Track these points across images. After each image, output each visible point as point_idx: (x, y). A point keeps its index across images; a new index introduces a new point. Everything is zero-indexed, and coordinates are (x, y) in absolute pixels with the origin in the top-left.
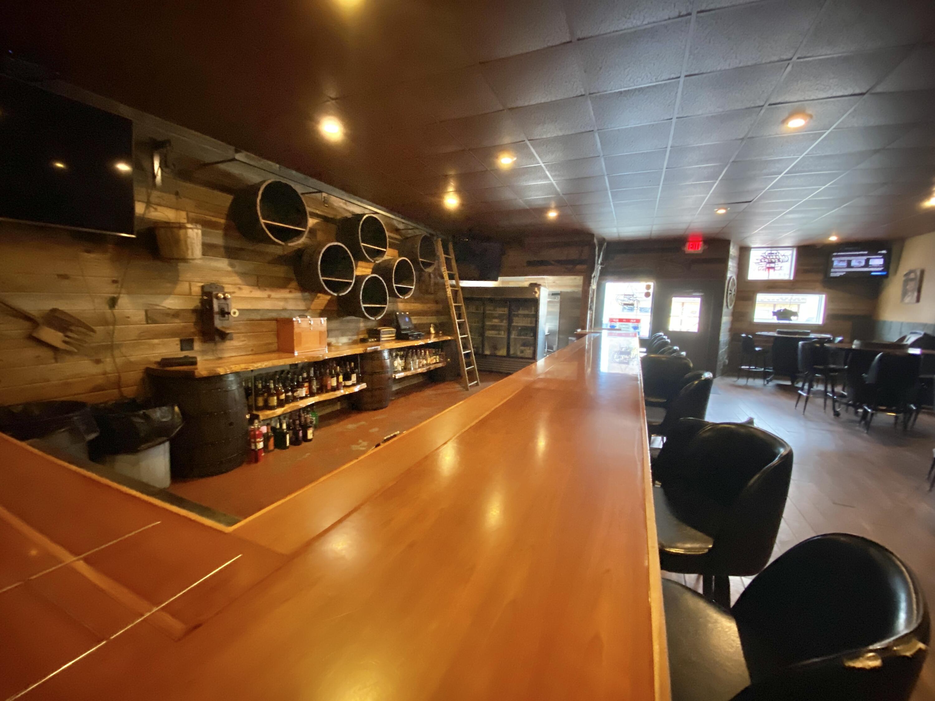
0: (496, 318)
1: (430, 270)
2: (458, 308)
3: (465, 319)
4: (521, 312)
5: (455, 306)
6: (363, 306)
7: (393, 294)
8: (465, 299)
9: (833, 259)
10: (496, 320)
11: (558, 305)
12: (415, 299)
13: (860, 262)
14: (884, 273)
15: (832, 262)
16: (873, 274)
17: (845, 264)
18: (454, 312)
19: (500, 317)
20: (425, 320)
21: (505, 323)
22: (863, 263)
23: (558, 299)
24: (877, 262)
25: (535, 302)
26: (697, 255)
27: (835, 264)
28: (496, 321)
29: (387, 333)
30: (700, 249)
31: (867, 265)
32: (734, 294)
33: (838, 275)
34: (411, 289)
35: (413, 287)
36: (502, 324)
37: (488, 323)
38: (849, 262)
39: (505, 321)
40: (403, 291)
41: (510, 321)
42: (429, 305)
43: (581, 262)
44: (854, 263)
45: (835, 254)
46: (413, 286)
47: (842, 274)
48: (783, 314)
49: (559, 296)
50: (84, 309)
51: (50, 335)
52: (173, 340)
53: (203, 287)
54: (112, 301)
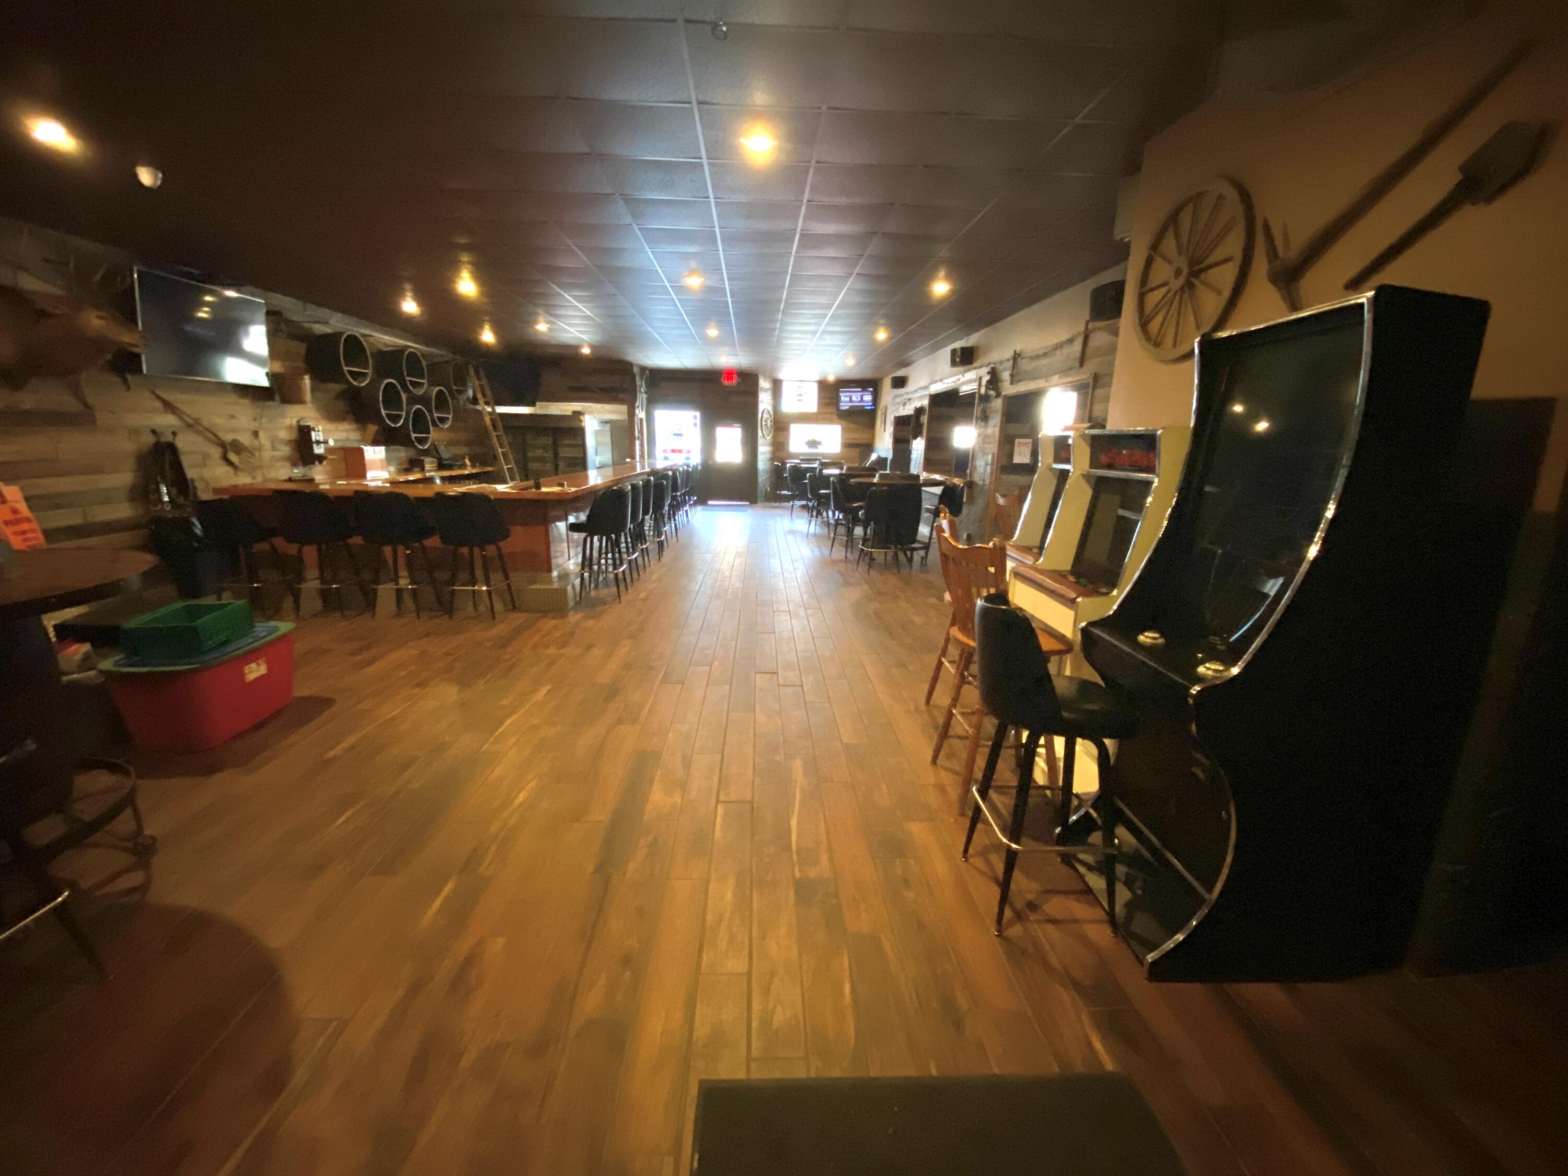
0: (540, 448)
1: (465, 397)
3: (507, 448)
4: (566, 442)
5: (496, 435)
6: (413, 435)
7: (435, 424)
8: (505, 428)
9: (841, 394)
10: (541, 451)
11: (609, 434)
12: (454, 427)
13: (857, 398)
14: (873, 407)
15: (840, 397)
16: (866, 408)
17: (848, 399)
19: (544, 447)
20: (459, 451)
21: (549, 455)
22: (859, 399)
23: (608, 427)
24: (868, 398)
25: (580, 432)
26: (731, 387)
27: (843, 398)
28: (539, 452)
29: (429, 464)
30: (734, 381)
31: (862, 400)
32: (771, 426)
33: (845, 408)
34: (447, 418)
35: (450, 416)
36: (546, 455)
37: (530, 454)
38: (851, 397)
39: (550, 452)
40: (442, 420)
41: (556, 454)
42: (465, 434)
43: (624, 391)
44: (854, 398)
45: (841, 390)
46: (449, 414)
47: (847, 407)
48: (813, 444)
49: (609, 425)
50: (245, 439)
51: (233, 457)
52: (287, 464)
53: (298, 422)
54: (256, 434)
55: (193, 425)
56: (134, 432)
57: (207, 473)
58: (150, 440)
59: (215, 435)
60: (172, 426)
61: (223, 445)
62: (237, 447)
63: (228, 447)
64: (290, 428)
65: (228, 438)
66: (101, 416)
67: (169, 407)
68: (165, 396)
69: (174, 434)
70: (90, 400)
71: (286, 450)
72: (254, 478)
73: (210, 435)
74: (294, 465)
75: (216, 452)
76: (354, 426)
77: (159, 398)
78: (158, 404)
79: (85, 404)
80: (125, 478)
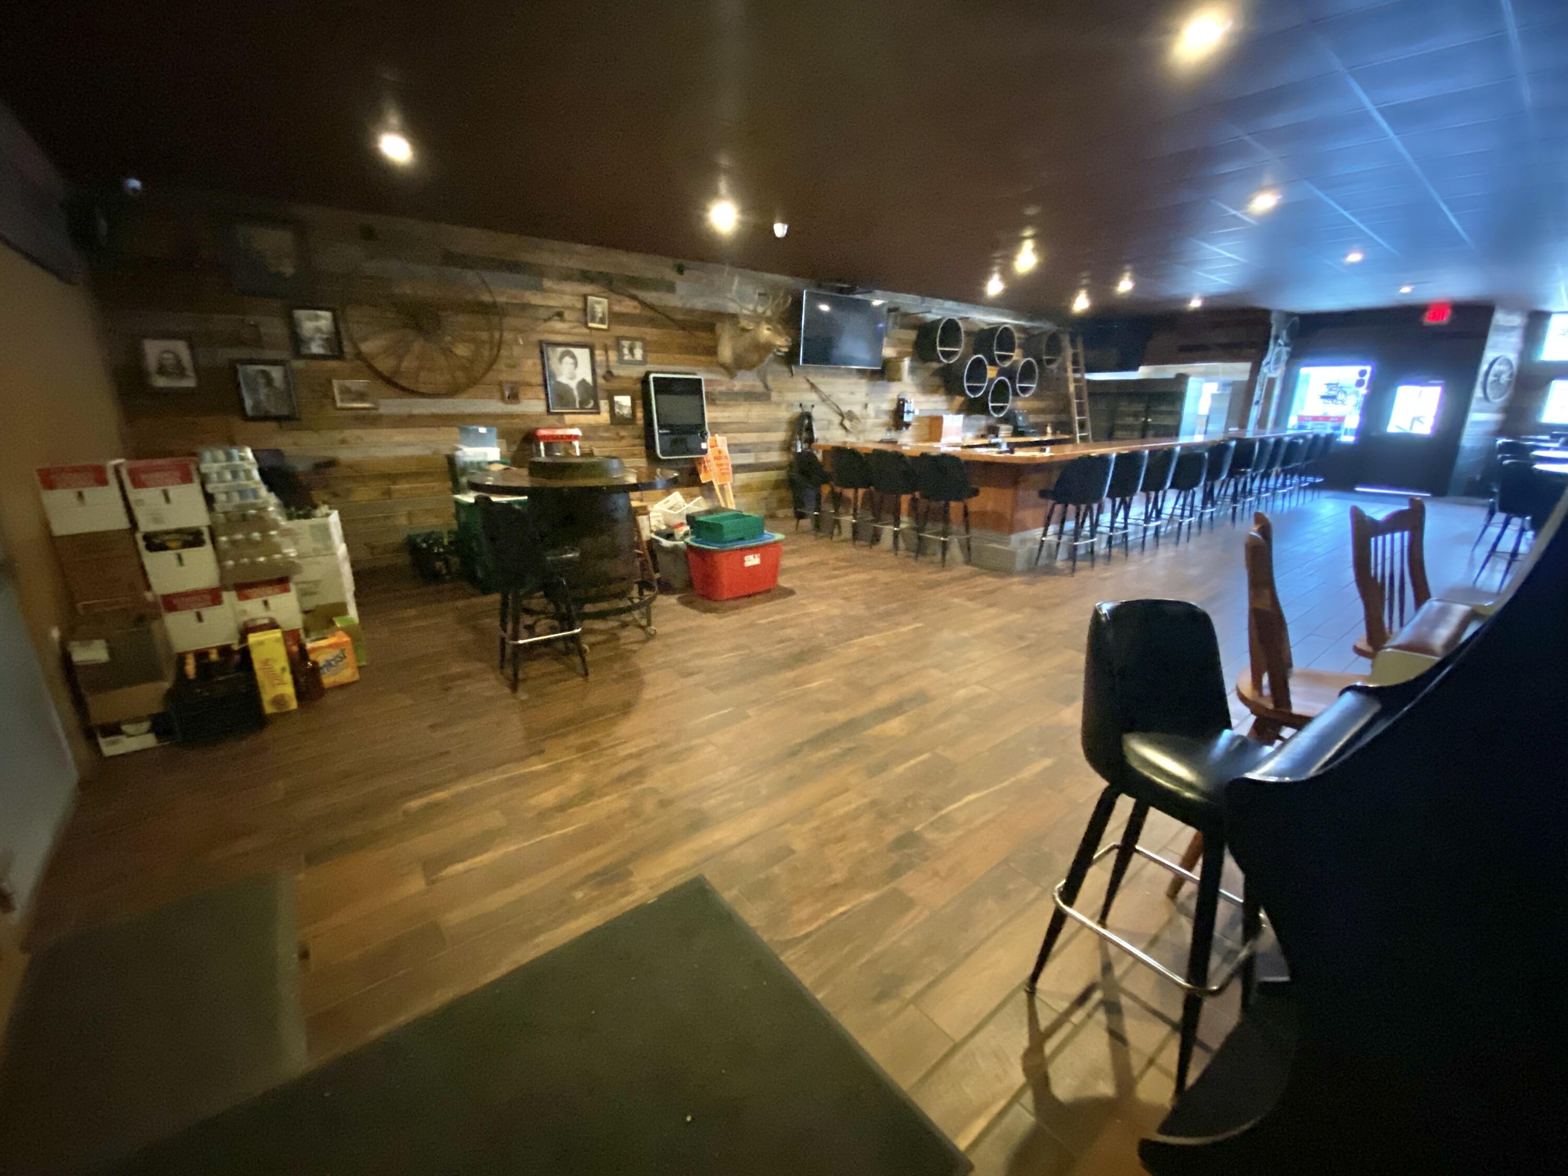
0: (1131, 415)
1: (1054, 366)
2: (1080, 406)
3: (1087, 417)
4: (1161, 408)
5: (1077, 403)
6: (990, 405)
7: (1015, 394)
8: (1091, 395)
12: (1036, 396)
18: (1075, 410)
19: (1133, 414)
20: (1040, 419)
21: (1139, 422)
23: (1229, 390)
25: (1182, 396)
26: (1440, 327)
28: (1130, 420)
30: (1445, 319)
35: (1034, 386)
40: (1024, 390)
41: (1147, 422)
42: (1048, 403)
46: (1034, 383)
49: (1232, 387)
50: (857, 410)
51: (847, 423)
52: (884, 430)
53: (898, 396)
54: (866, 406)
55: (825, 400)
56: (791, 405)
57: (828, 435)
58: (799, 410)
59: (838, 407)
60: (813, 401)
61: (841, 414)
62: (851, 416)
63: (845, 416)
64: (892, 400)
65: (845, 409)
66: (774, 396)
67: (813, 387)
68: (812, 380)
69: (813, 406)
70: (770, 384)
71: (886, 419)
72: (858, 439)
73: (835, 407)
74: (889, 430)
75: (837, 419)
76: (944, 398)
77: (808, 381)
78: (807, 386)
79: (766, 386)
80: (780, 436)
